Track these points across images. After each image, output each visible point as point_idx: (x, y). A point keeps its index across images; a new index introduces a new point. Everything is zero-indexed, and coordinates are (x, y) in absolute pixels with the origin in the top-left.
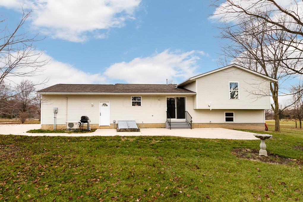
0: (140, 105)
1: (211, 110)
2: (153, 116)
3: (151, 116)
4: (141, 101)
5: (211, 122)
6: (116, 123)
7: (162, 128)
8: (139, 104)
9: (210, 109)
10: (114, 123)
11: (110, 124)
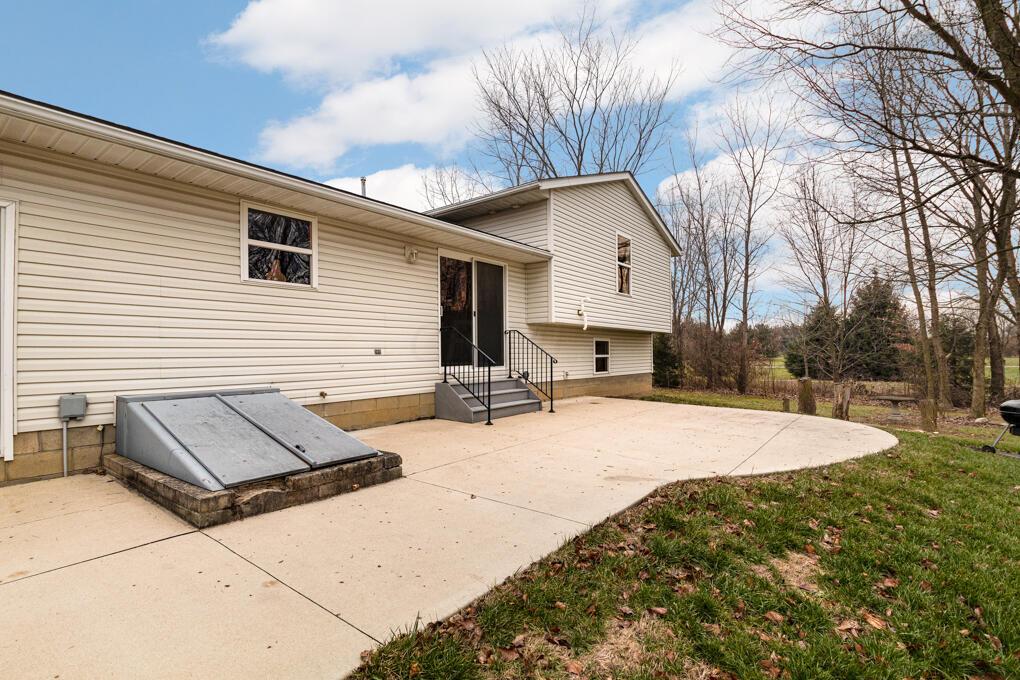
0: (306, 279)
1: (585, 329)
2: (378, 352)
3: (373, 351)
4: (314, 252)
5: (569, 378)
6: (90, 421)
7: (419, 419)
8: (294, 270)
9: (582, 327)
10: (73, 418)
11: (19, 437)
